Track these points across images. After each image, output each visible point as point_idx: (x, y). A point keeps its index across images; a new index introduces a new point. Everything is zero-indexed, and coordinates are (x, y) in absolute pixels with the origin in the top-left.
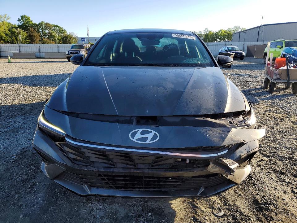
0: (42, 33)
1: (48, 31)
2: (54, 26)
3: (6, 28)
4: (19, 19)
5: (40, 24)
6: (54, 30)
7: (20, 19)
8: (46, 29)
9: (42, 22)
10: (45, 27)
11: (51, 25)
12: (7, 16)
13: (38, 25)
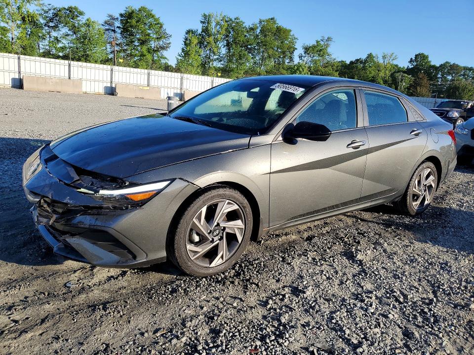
0: (440, 80)
1: (452, 77)
2: (466, 68)
3: (387, 72)
4: (412, 59)
5: (441, 66)
6: (464, 75)
7: (414, 59)
8: (449, 73)
9: (447, 62)
10: (449, 70)
11: (461, 67)
12: (394, 55)
13: (438, 67)
